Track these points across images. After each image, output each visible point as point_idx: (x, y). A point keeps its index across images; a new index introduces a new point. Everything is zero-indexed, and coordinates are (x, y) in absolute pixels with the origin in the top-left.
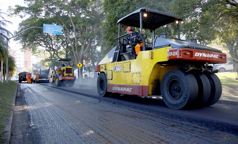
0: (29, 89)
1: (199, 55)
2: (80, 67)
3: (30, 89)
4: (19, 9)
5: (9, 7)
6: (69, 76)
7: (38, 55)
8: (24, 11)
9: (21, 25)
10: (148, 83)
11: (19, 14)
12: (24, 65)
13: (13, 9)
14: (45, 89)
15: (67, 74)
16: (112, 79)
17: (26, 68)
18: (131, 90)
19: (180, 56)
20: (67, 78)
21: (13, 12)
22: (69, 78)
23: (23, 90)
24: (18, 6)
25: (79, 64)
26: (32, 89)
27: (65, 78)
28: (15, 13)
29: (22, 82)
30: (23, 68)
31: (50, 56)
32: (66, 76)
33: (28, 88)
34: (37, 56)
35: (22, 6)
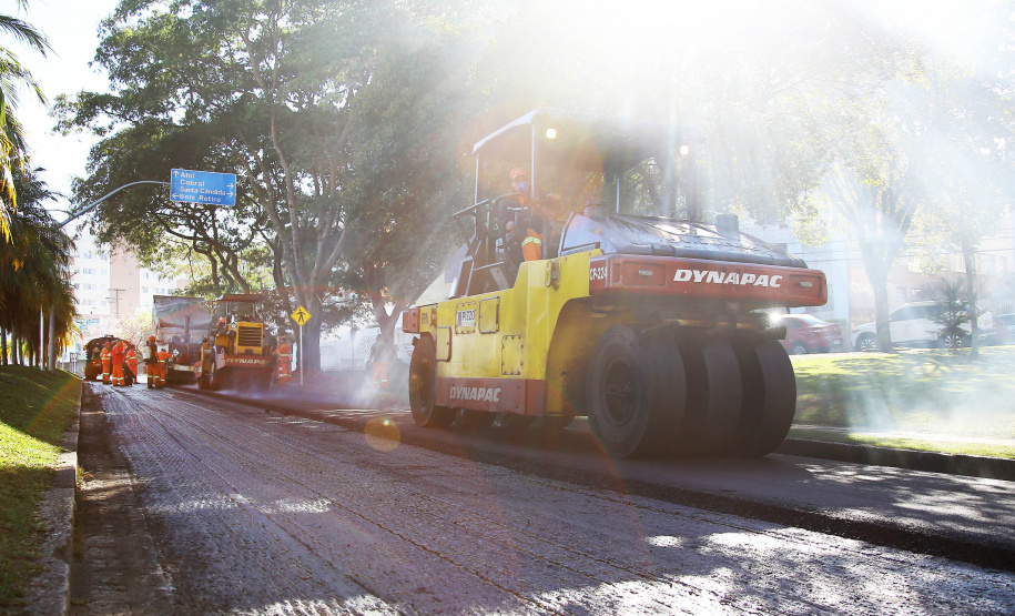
1: (693, 277)
2: (301, 323)
4: (91, 104)
5: (60, 99)
6: (249, 354)
7: (166, 267)
8: (109, 110)
9: (96, 153)
10: (544, 370)
11: (92, 123)
12: (108, 304)
13: (70, 104)
15: (242, 349)
16: (449, 360)
17: (117, 321)
18: (499, 395)
19: (616, 280)
20: (242, 361)
21: (72, 116)
22: (250, 361)
24: (91, 94)
25: (298, 311)
27: (236, 361)
28: (79, 121)
30: (105, 316)
31: (210, 273)
32: (240, 355)
34: (161, 269)
35: (102, 93)
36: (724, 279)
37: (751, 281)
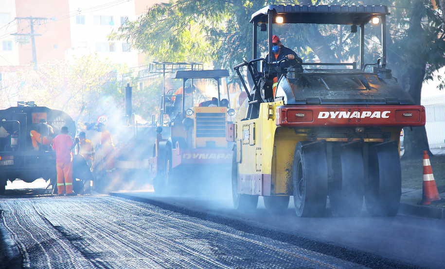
0: (71, 252)
1: (330, 116)
3: (77, 248)
12: (15, 46)
14: (195, 244)
17: (35, 75)
22: (213, 155)
23: (21, 256)
26: (94, 248)
27: (195, 156)
29: (10, 186)
30: (12, 68)
33: (63, 243)
36: (350, 116)
37: (368, 116)
